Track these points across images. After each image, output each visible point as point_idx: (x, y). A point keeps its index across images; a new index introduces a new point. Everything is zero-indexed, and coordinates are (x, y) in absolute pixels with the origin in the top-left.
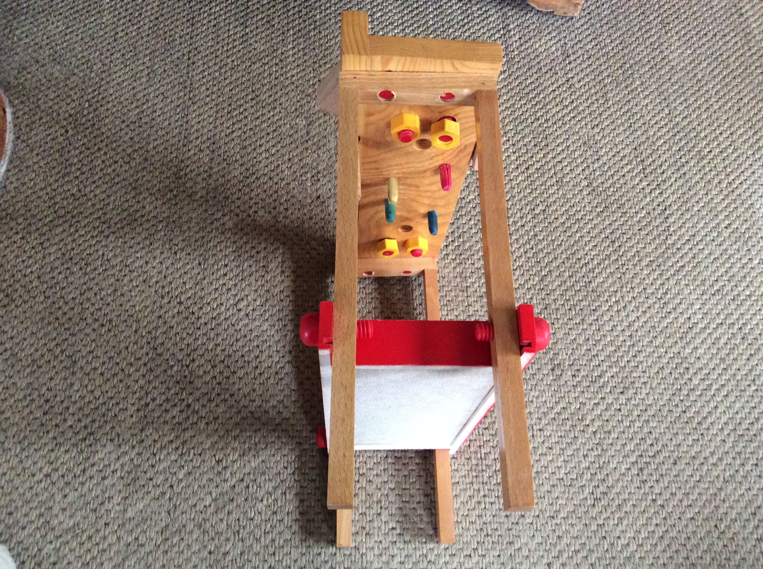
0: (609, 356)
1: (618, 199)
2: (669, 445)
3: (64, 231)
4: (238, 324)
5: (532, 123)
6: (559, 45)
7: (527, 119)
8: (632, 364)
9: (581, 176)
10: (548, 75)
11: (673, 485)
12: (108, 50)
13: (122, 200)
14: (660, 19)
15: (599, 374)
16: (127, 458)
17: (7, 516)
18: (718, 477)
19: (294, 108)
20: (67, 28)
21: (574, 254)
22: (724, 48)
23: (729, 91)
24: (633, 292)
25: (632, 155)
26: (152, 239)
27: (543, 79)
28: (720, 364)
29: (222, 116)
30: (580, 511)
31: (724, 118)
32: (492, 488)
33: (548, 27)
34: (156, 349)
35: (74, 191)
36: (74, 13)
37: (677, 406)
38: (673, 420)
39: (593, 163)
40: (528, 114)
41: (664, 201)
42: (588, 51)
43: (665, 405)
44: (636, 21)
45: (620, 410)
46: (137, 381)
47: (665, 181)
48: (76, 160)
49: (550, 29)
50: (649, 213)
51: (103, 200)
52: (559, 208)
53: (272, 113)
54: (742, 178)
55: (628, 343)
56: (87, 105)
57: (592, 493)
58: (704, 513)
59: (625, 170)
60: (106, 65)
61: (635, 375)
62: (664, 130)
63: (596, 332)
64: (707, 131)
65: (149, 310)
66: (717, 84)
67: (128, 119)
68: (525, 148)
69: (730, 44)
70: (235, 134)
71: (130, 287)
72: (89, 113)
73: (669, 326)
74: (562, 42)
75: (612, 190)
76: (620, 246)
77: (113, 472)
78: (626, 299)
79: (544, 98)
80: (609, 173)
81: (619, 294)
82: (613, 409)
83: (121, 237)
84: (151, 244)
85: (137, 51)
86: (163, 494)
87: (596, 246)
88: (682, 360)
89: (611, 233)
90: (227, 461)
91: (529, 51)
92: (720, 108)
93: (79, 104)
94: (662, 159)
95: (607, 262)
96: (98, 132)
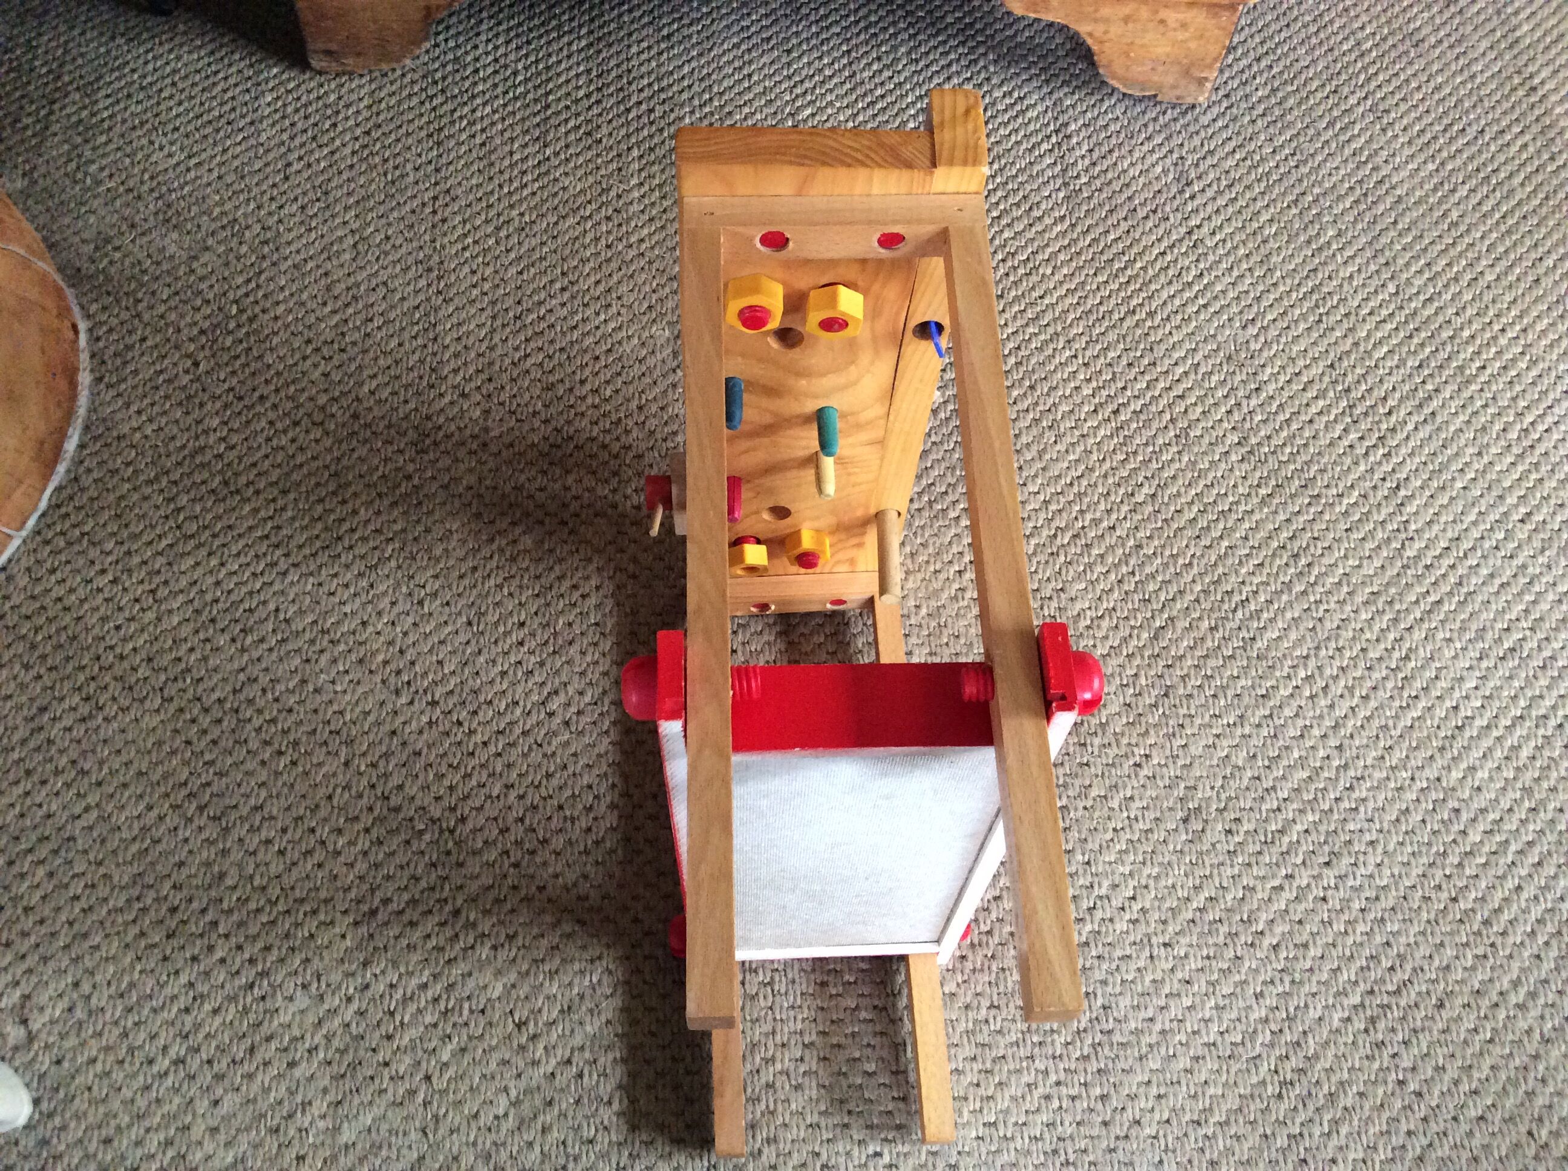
0: (1297, 790)
1: (1302, 469)
2: (1426, 968)
3: (198, 564)
4: (549, 743)
5: (1122, 320)
6: (1168, 161)
7: (1111, 312)
8: (1346, 804)
9: (1225, 425)
10: (1150, 224)
11: (1439, 1050)
12: (272, 199)
13: (312, 498)
14: (1369, 102)
15: (1279, 827)
16: (337, 1021)
17: (101, 1147)
18: (1529, 1032)
19: (646, 305)
20: (190, 157)
21: (1217, 582)
22: (1502, 158)
23: (1515, 244)
24: (1341, 656)
25: (1326, 379)
26: (374, 576)
27: (1140, 230)
28: (1522, 799)
29: (504, 326)
30: (1252, 1108)
31: (1508, 298)
32: (1073, 1068)
33: (1145, 125)
34: (388, 798)
35: (215, 483)
36: (203, 126)
37: (1439, 887)
38: (1432, 916)
39: (1248, 397)
40: (1113, 301)
41: (1393, 470)
42: (1227, 172)
43: (1414, 887)
44: (1323, 107)
45: (1324, 899)
46: (351, 865)
47: (1393, 430)
48: (215, 422)
49: (1150, 129)
50: (1365, 496)
51: (274, 500)
52: (1183, 490)
53: (602, 317)
54: (1550, 419)
55: (1336, 763)
56: (234, 312)
57: (1276, 1072)
58: (1503, 1107)
59: (1314, 410)
60: (269, 228)
61: (1351, 826)
62: (1389, 326)
63: (1269, 741)
64: (1475, 326)
65: (371, 719)
66: (1491, 230)
67: (319, 335)
68: (1110, 370)
69: (1514, 149)
70: (530, 361)
71: (333, 674)
72: (239, 326)
73: (1417, 724)
74: (1175, 156)
75: (1288, 450)
76: (1309, 565)
77: (309, 1051)
78: (1328, 672)
79: (1144, 269)
80: (1281, 417)
81: (1312, 663)
82: (1311, 898)
83: (311, 574)
84: (372, 586)
85: (331, 199)
86: (412, 1093)
87: (1261, 565)
88: (1445, 793)
89: (1290, 539)
90: (536, 1024)
91: (1110, 175)
92: (1498, 278)
93: (220, 309)
94: (1387, 386)
95: (1285, 598)
96: (259, 365)
